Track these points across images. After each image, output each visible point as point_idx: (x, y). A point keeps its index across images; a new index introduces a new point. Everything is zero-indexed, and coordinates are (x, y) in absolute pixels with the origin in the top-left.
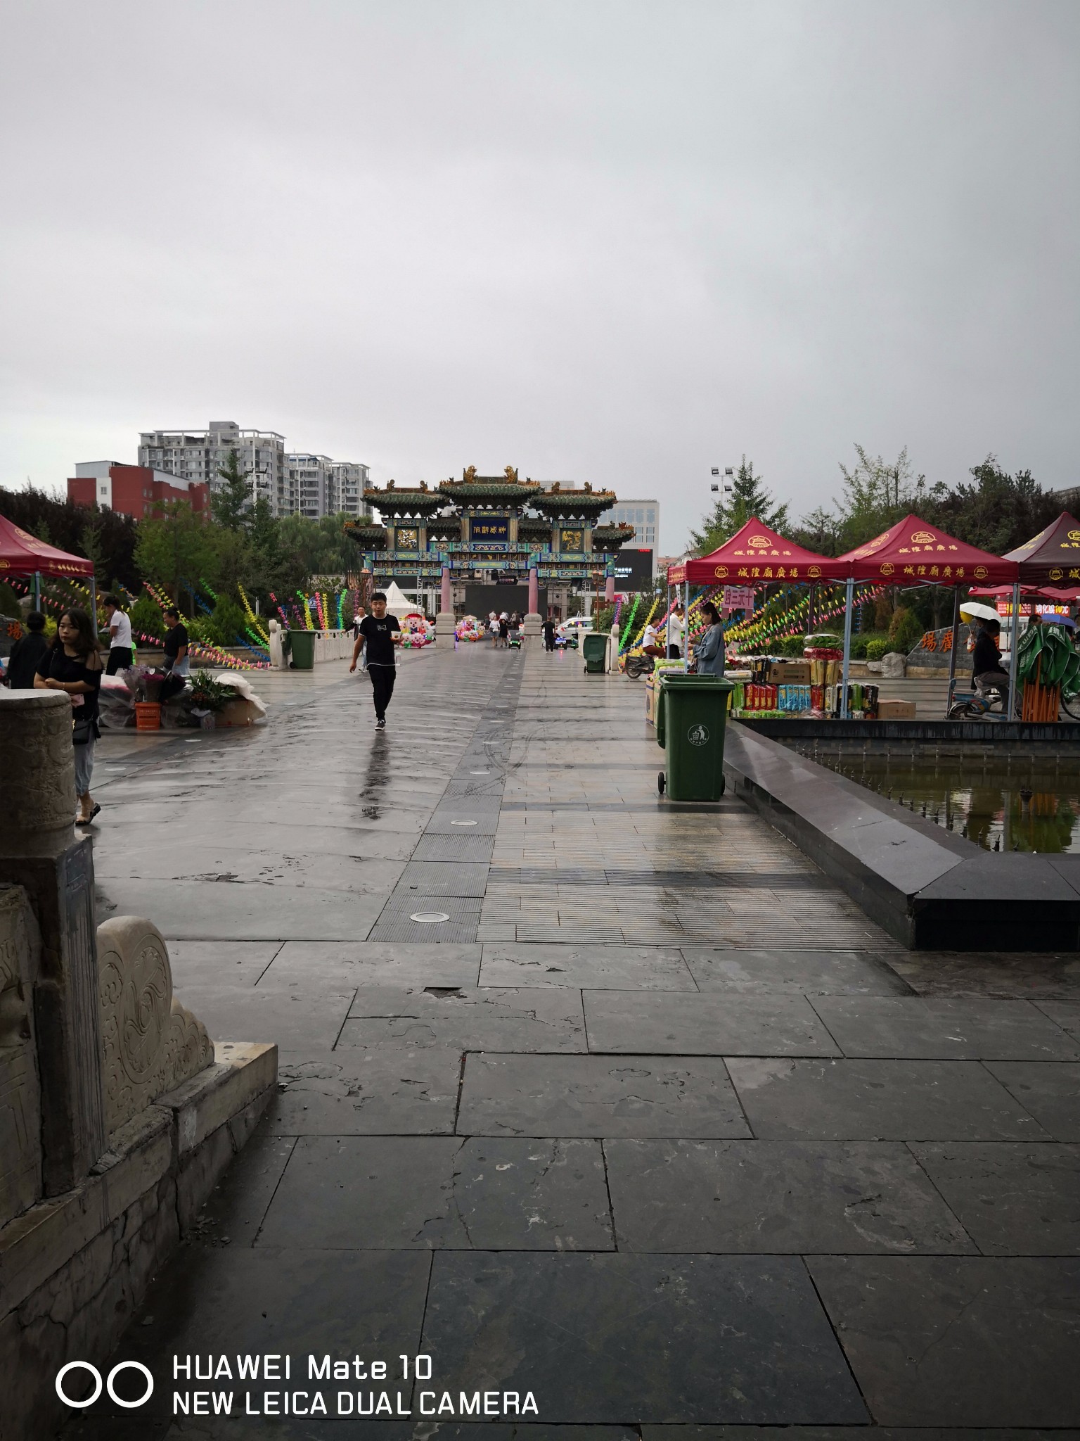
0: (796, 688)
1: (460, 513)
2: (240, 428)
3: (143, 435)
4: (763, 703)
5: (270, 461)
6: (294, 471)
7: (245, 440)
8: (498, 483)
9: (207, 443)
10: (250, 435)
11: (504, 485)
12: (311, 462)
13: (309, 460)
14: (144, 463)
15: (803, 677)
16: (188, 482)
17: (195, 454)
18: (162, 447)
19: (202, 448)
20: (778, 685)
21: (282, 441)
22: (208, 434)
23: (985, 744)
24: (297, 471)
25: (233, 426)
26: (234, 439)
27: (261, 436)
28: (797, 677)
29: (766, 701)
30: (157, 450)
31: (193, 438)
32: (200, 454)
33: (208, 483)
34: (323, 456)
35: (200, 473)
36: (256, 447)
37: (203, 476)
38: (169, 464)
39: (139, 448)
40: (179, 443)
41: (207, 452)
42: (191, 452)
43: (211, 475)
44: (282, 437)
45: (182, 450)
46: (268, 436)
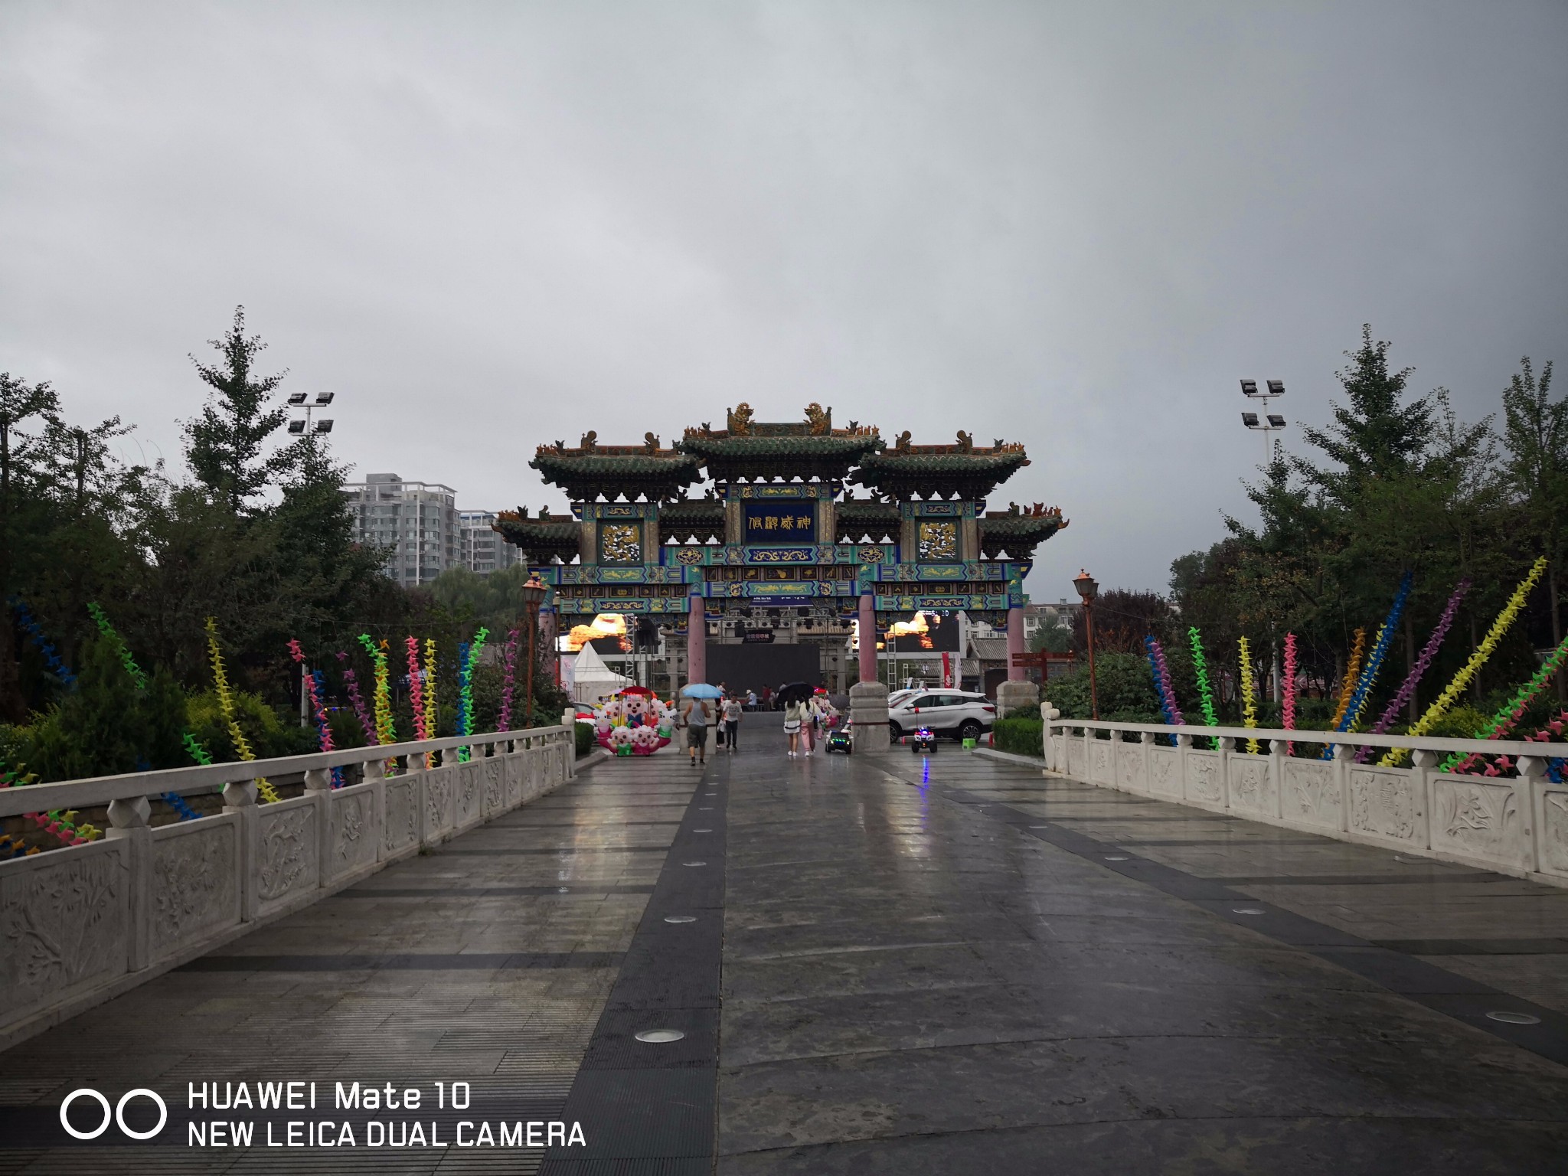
1: (722, 492)
2: (403, 481)
5: (437, 517)
6: (466, 530)
7: (408, 494)
8: (795, 434)
9: (363, 498)
10: (414, 488)
11: (806, 438)
13: (484, 517)
19: (357, 503)
21: (452, 495)
22: (365, 488)
24: (470, 530)
25: (394, 479)
26: (395, 493)
27: (427, 489)
32: (354, 510)
36: (421, 501)
41: (363, 508)
44: (453, 491)
46: (435, 490)
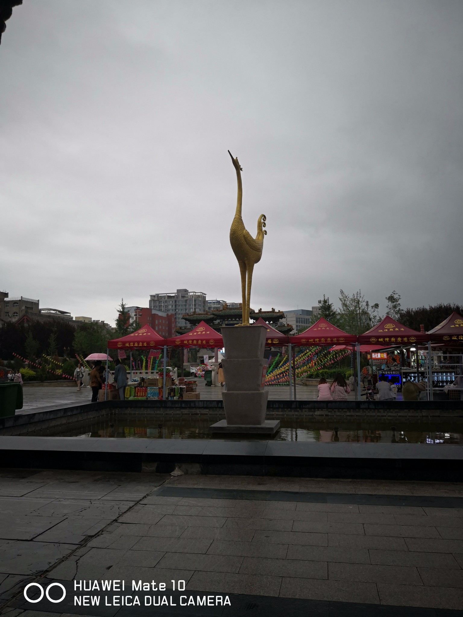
0: (153, 389)
1: (222, 322)
2: (189, 291)
3: (151, 296)
4: (141, 395)
5: (200, 303)
6: (211, 307)
7: (190, 296)
9: (175, 298)
10: (192, 294)
11: (239, 310)
12: (218, 303)
13: (217, 302)
14: (151, 307)
15: (155, 384)
16: (166, 313)
17: (171, 302)
18: (158, 300)
19: (173, 300)
20: (147, 387)
21: (205, 296)
22: (176, 294)
23: (205, 409)
24: (212, 307)
25: (186, 291)
26: (186, 296)
27: (196, 294)
28: (153, 384)
29: (142, 394)
30: (156, 301)
31: (170, 296)
32: (173, 302)
33: (176, 314)
34: (222, 301)
35: (173, 310)
36: (194, 298)
37: (174, 310)
38: (161, 307)
39: (149, 301)
40: (165, 298)
41: (176, 301)
42: (169, 301)
43: (177, 310)
44: (205, 294)
45: (166, 301)
46: (199, 294)
